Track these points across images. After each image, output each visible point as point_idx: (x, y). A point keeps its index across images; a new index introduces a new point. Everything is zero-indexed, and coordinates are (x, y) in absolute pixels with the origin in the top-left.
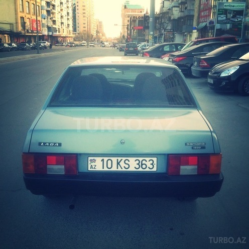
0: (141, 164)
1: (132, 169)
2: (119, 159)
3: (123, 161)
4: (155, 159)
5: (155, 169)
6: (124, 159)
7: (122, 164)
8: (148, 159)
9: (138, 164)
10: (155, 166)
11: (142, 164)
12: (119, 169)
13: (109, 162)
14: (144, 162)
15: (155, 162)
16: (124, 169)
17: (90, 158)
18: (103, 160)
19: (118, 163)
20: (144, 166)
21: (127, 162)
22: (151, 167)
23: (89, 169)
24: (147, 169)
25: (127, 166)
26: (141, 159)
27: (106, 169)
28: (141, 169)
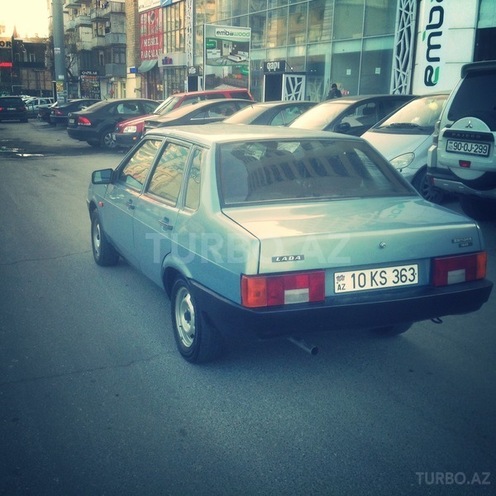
0: (400, 276)
1: (390, 284)
2: (374, 271)
3: (378, 274)
4: (415, 267)
5: (416, 281)
6: (380, 270)
7: (378, 278)
8: (407, 267)
9: (397, 276)
10: (416, 276)
11: (402, 276)
12: (375, 286)
13: (362, 277)
14: (404, 272)
15: (416, 271)
16: (380, 286)
17: (336, 275)
18: (353, 276)
19: (373, 278)
20: (404, 279)
21: (383, 274)
22: (412, 278)
23: (336, 291)
24: (408, 283)
25: (383, 281)
26: (399, 268)
27: (358, 288)
28: (400, 283)
